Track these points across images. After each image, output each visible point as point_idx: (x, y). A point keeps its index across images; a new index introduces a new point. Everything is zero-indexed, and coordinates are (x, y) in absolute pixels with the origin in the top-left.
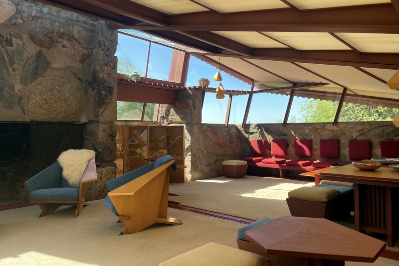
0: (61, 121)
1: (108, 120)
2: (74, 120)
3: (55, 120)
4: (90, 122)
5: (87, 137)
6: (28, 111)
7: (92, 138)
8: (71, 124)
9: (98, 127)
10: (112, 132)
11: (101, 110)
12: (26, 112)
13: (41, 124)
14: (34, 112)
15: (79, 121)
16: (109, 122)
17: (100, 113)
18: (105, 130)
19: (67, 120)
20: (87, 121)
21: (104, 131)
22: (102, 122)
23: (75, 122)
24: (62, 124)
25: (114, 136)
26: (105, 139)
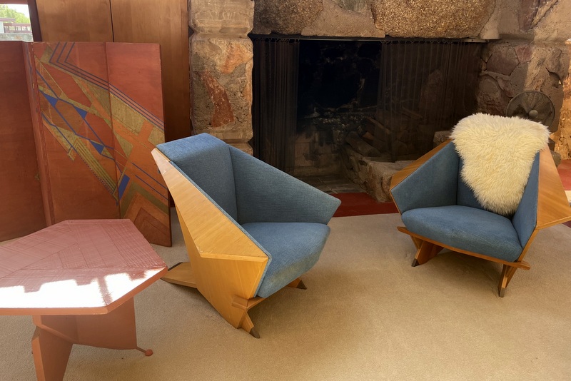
0: (442, 36)
1: (554, 35)
2: (469, 33)
3: (432, 34)
4: (504, 38)
5: (491, 73)
6: (384, 14)
7: (507, 77)
8: (459, 43)
9: (528, 53)
10: (559, 65)
11: (542, 10)
12: (379, 18)
13: (402, 42)
14: (393, 18)
15: (479, 36)
16: (556, 40)
17: (537, 18)
18: (544, 60)
19: (455, 34)
20: (496, 37)
21: (541, 63)
22: (539, 41)
23: (468, 38)
24: (442, 43)
25: (561, 75)
26: (540, 83)
